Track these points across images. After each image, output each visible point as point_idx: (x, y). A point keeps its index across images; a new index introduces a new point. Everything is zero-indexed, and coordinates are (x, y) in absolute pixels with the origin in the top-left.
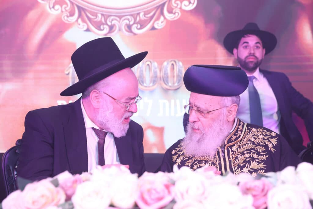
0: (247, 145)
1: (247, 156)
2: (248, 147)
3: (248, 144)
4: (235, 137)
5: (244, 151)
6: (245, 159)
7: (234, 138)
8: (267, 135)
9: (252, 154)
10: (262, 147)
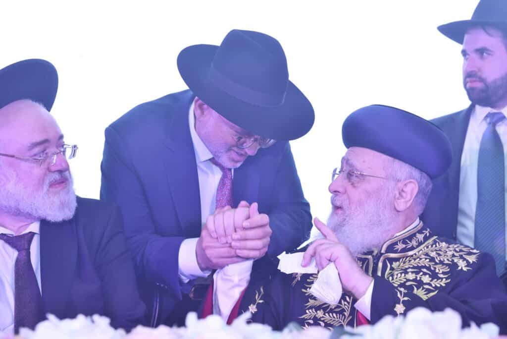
0: (419, 259)
1: (411, 276)
2: (419, 263)
3: (421, 259)
4: (404, 246)
5: (409, 268)
6: (405, 280)
7: (400, 246)
8: (461, 251)
9: (421, 275)
10: (445, 266)
